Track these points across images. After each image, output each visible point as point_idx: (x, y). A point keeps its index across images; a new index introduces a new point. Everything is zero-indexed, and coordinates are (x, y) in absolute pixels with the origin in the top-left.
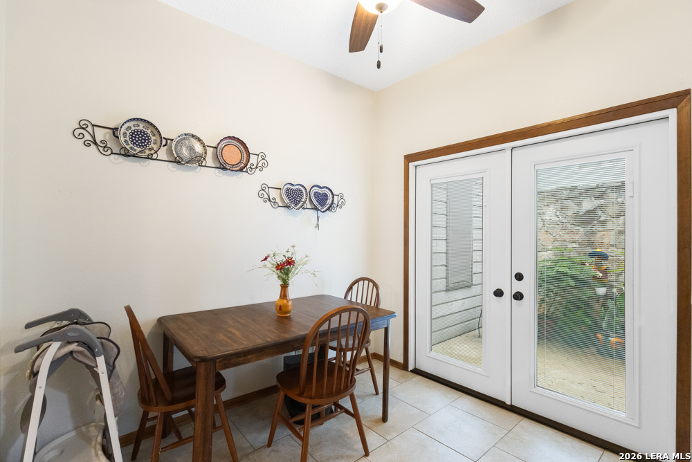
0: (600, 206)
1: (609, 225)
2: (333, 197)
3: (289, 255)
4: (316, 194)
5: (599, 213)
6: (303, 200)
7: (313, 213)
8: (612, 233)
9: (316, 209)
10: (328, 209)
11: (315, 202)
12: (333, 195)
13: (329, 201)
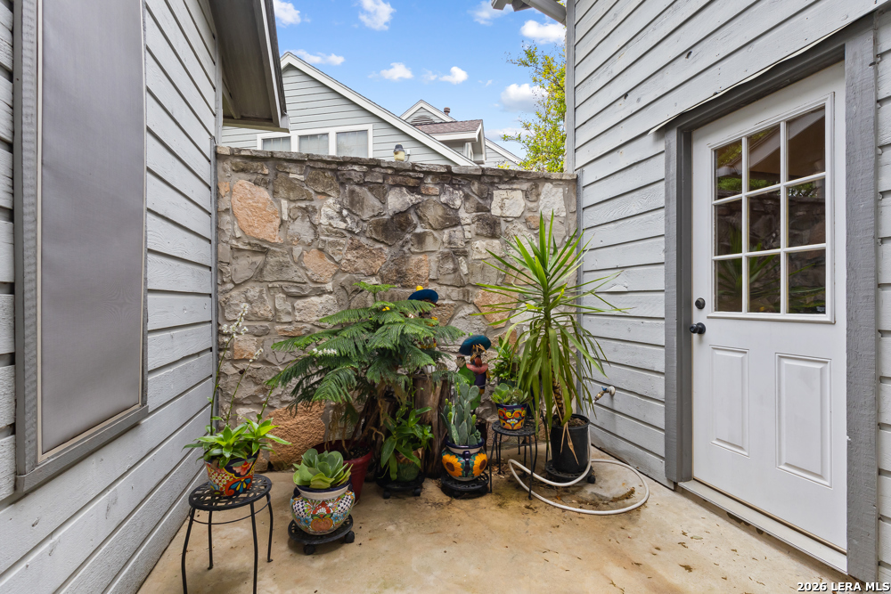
0: (416, 206)
1: (430, 244)
5: (415, 219)
8: (434, 258)
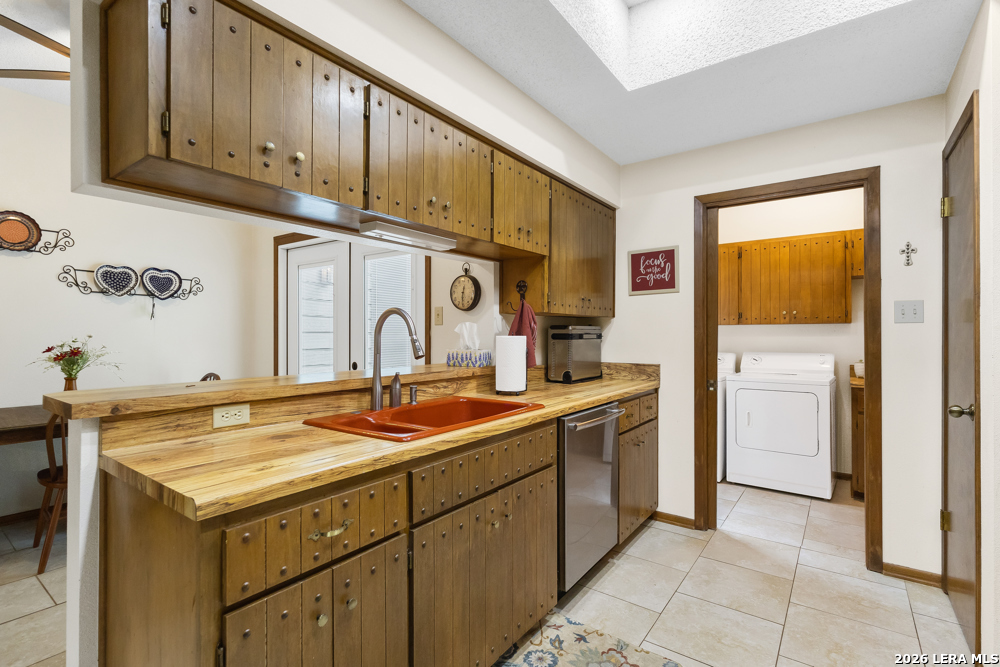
2: (181, 282)
3: (75, 346)
4: (152, 279)
6: (131, 285)
7: (149, 300)
9: (150, 294)
10: (172, 296)
11: (150, 287)
12: (181, 280)
13: (174, 287)
